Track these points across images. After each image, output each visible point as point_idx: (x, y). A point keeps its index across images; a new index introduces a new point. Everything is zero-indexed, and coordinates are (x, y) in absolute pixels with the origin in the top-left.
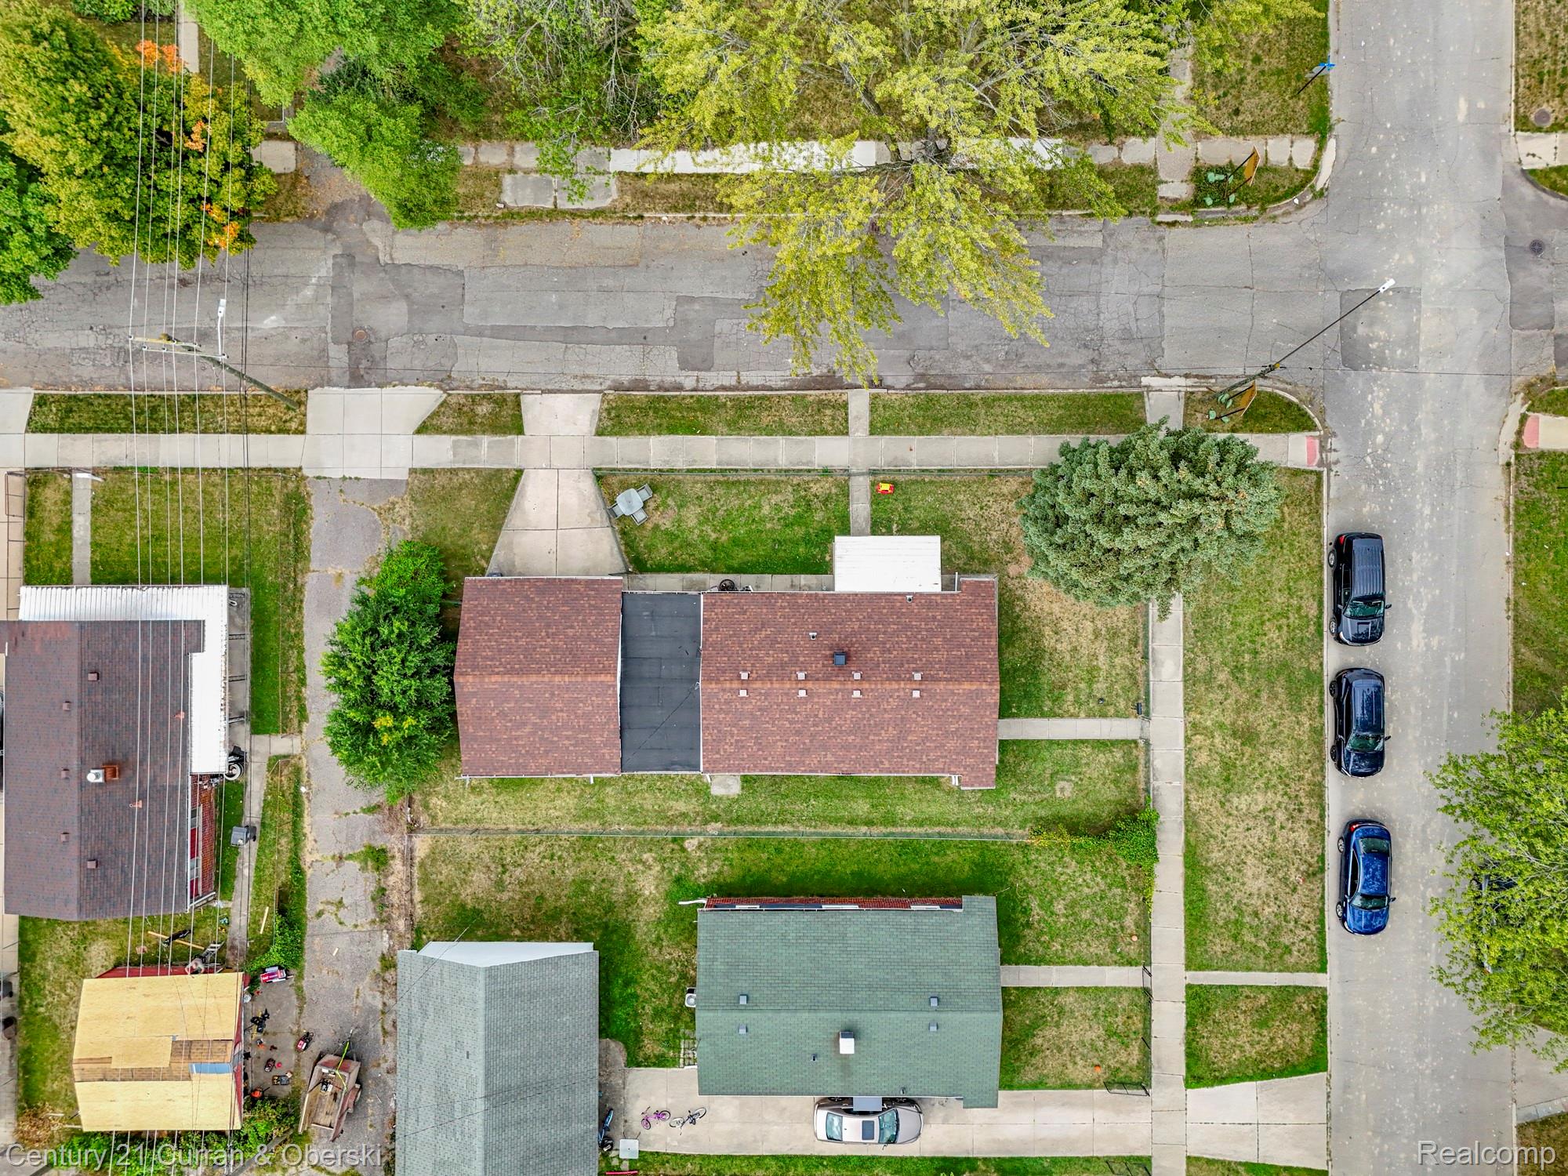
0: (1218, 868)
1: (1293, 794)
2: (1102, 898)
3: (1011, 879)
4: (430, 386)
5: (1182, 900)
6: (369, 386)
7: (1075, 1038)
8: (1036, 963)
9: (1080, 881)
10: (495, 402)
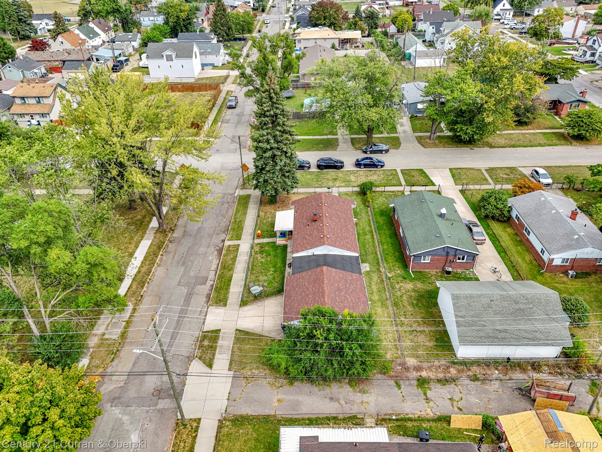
4: (190, 365)
6: (183, 390)
10: (204, 339)
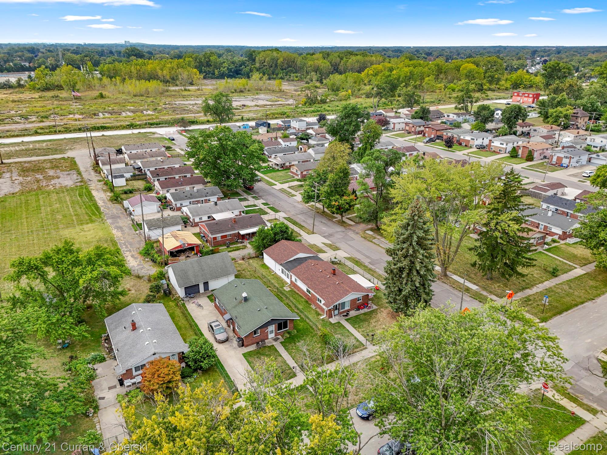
3: (305, 336)
8: (286, 349)
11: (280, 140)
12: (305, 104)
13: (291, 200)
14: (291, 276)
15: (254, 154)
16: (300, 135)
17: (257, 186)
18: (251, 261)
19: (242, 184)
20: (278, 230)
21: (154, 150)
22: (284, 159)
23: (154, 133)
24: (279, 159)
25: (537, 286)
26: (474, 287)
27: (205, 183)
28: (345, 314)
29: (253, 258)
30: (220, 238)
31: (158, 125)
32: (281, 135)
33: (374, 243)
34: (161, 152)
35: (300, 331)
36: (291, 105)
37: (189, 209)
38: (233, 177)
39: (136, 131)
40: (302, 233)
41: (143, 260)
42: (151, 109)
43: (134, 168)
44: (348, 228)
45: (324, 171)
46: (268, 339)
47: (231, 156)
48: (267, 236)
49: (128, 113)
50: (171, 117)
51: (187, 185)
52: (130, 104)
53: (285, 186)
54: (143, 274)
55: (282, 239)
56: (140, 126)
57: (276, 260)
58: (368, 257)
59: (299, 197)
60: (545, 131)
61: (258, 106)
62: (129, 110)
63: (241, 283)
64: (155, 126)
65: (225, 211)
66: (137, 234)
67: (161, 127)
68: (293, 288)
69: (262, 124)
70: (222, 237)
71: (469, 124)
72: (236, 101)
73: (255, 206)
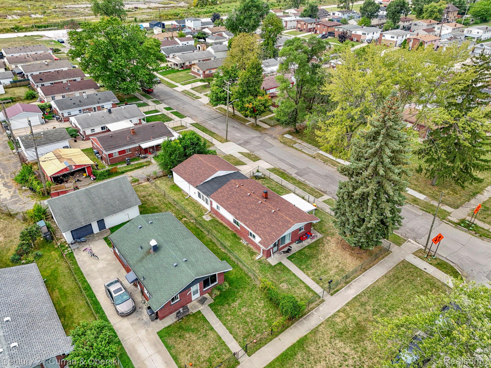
0: (309, 353)
1: (363, 360)
2: (259, 321)
3: (240, 290)
4: (248, 150)
5: (284, 350)
6: (240, 146)
7: (198, 348)
8: (218, 316)
9: (259, 310)
10: (256, 157)
11: (177, 40)
12: (197, 5)
13: (195, 103)
14: (211, 202)
15: (150, 51)
16: (196, 34)
17: (157, 88)
18: (158, 182)
19: (140, 86)
20: (188, 142)
21: (39, 52)
22: (183, 58)
23: (42, 36)
24: (177, 58)
25: (486, 189)
26: (421, 197)
27: (97, 88)
28: (286, 249)
29: (161, 177)
30: (117, 154)
31: (46, 27)
32: (177, 35)
33: (296, 149)
34: (46, 55)
35: (233, 283)
36: (183, 7)
37: (78, 120)
38: (129, 79)
39: (22, 35)
40: (215, 141)
41: (19, 189)
42: (39, 13)
43: (14, 74)
44: (263, 132)
45: (232, 67)
46: (191, 301)
47: (123, 54)
48: (175, 150)
49: (14, 16)
50: (61, 20)
51: (76, 90)
52: (17, 8)
53: (188, 87)
54: (18, 211)
55: (194, 153)
56: (27, 29)
57: (190, 182)
58: (293, 167)
59: (205, 100)
60: (425, 24)
61: (150, 8)
62: (16, 14)
63: (147, 221)
64: (43, 29)
65: (122, 120)
66: (14, 153)
67: (50, 30)
68: (214, 216)
69: (157, 25)
70: (120, 153)
71: (355, 21)
72: (128, 4)
73: (156, 111)
